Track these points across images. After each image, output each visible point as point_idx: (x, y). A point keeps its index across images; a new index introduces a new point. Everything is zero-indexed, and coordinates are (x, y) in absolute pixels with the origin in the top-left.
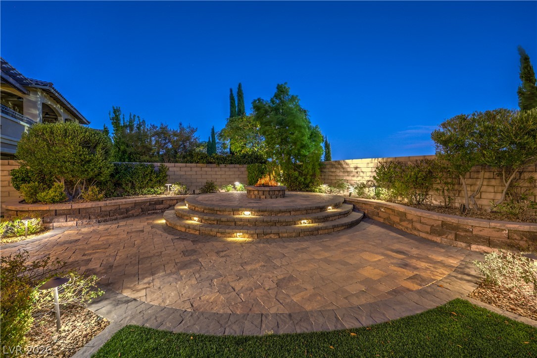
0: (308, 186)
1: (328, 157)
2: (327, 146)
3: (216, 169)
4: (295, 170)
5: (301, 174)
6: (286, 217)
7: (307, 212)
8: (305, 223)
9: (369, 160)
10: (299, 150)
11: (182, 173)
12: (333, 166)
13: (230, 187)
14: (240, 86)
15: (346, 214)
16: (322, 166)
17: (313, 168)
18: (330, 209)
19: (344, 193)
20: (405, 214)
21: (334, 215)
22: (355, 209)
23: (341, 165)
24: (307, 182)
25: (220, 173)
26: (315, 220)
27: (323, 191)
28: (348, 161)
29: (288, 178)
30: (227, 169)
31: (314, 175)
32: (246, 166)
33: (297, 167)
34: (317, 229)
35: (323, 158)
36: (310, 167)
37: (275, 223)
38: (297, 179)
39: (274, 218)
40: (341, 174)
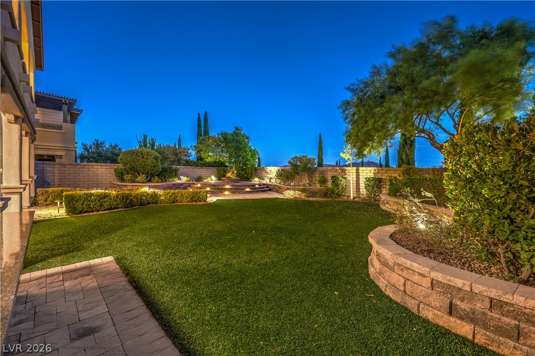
0: (249, 179)
1: (259, 165)
2: (259, 159)
3: (200, 169)
4: (242, 171)
5: (245, 173)
6: (242, 187)
7: (248, 186)
8: (248, 189)
9: (275, 167)
10: (245, 162)
11: (184, 171)
12: (261, 169)
13: (209, 179)
14: (206, 114)
15: (263, 188)
16: (256, 169)
17: (252, 171)
18: (257, 186)
19: (264, 182)
20: (280, 187)
21: (258, 188)
22: (267, 187)
23: (264, 169)
24: (248, 177)
25: (203, 171)
26: (251, 189)
27: (256, 180)
28: (268, 168)
29: (238, 175)
30: (206, 170)
31: (252, 174)
32: (216, 168)
33: (243, 170)
34: (252, 191)
35: (256, 166)
36: (250, 170)
37: (238, 189)
38: (243, 175)
39: (237, 188)
40: (264, 173)
